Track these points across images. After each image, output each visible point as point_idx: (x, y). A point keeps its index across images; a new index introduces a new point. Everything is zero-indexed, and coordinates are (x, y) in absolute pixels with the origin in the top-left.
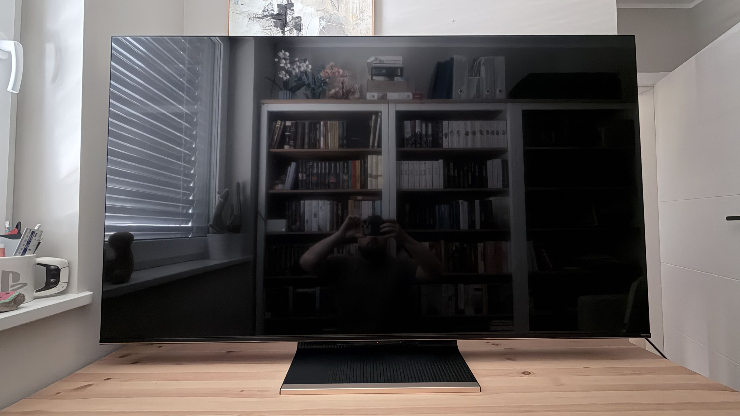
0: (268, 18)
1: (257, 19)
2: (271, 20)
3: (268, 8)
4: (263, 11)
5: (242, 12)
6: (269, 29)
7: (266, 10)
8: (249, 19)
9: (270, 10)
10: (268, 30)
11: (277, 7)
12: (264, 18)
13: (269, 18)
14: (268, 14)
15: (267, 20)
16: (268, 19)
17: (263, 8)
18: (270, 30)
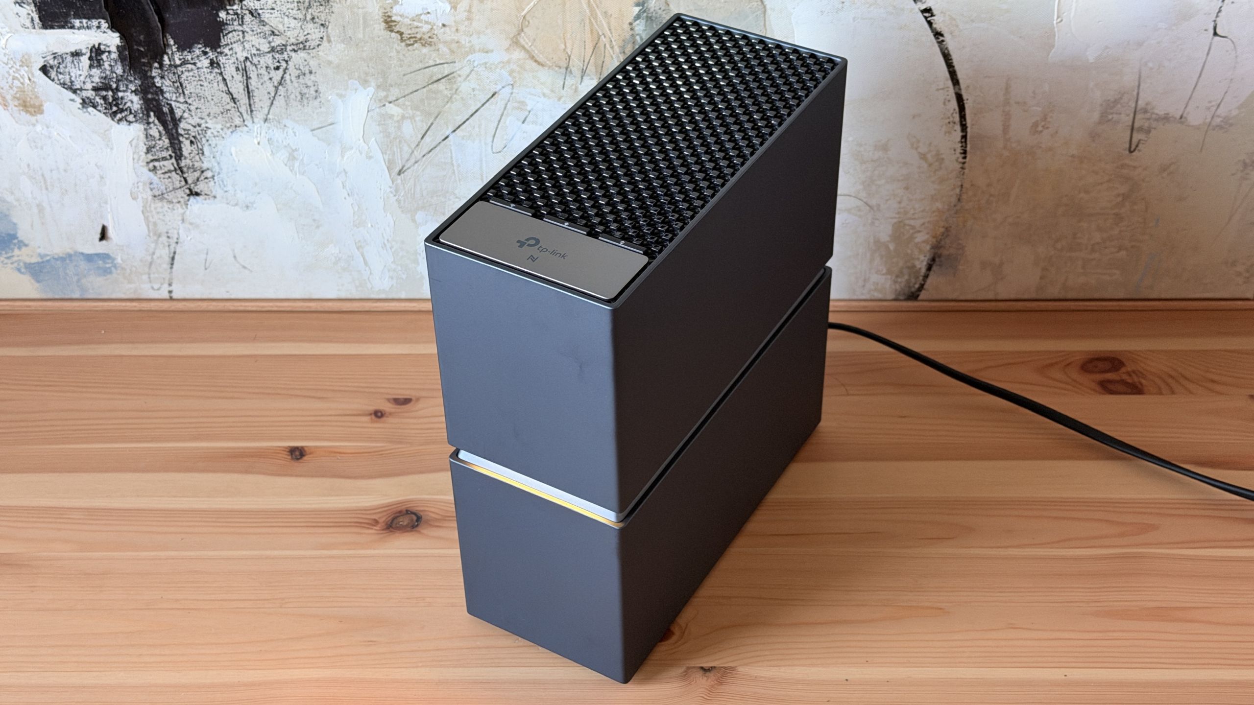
0: (158, 82)
1: (185, 152)
2: (176, 66)
3: (89, 86)
4: (115, 113)
5: (159, 236)
6: (239, 77)
7: (104, 98)
8: (193, 193)
9: (96, 72)
10: (253, 83)
11: (62, 27)
12: (166, 110)
13: (162, 77)
14: (132, 87)
15: (180, 88)
16: (167, 82)
17: (98, 118)
18: (245, 70)
